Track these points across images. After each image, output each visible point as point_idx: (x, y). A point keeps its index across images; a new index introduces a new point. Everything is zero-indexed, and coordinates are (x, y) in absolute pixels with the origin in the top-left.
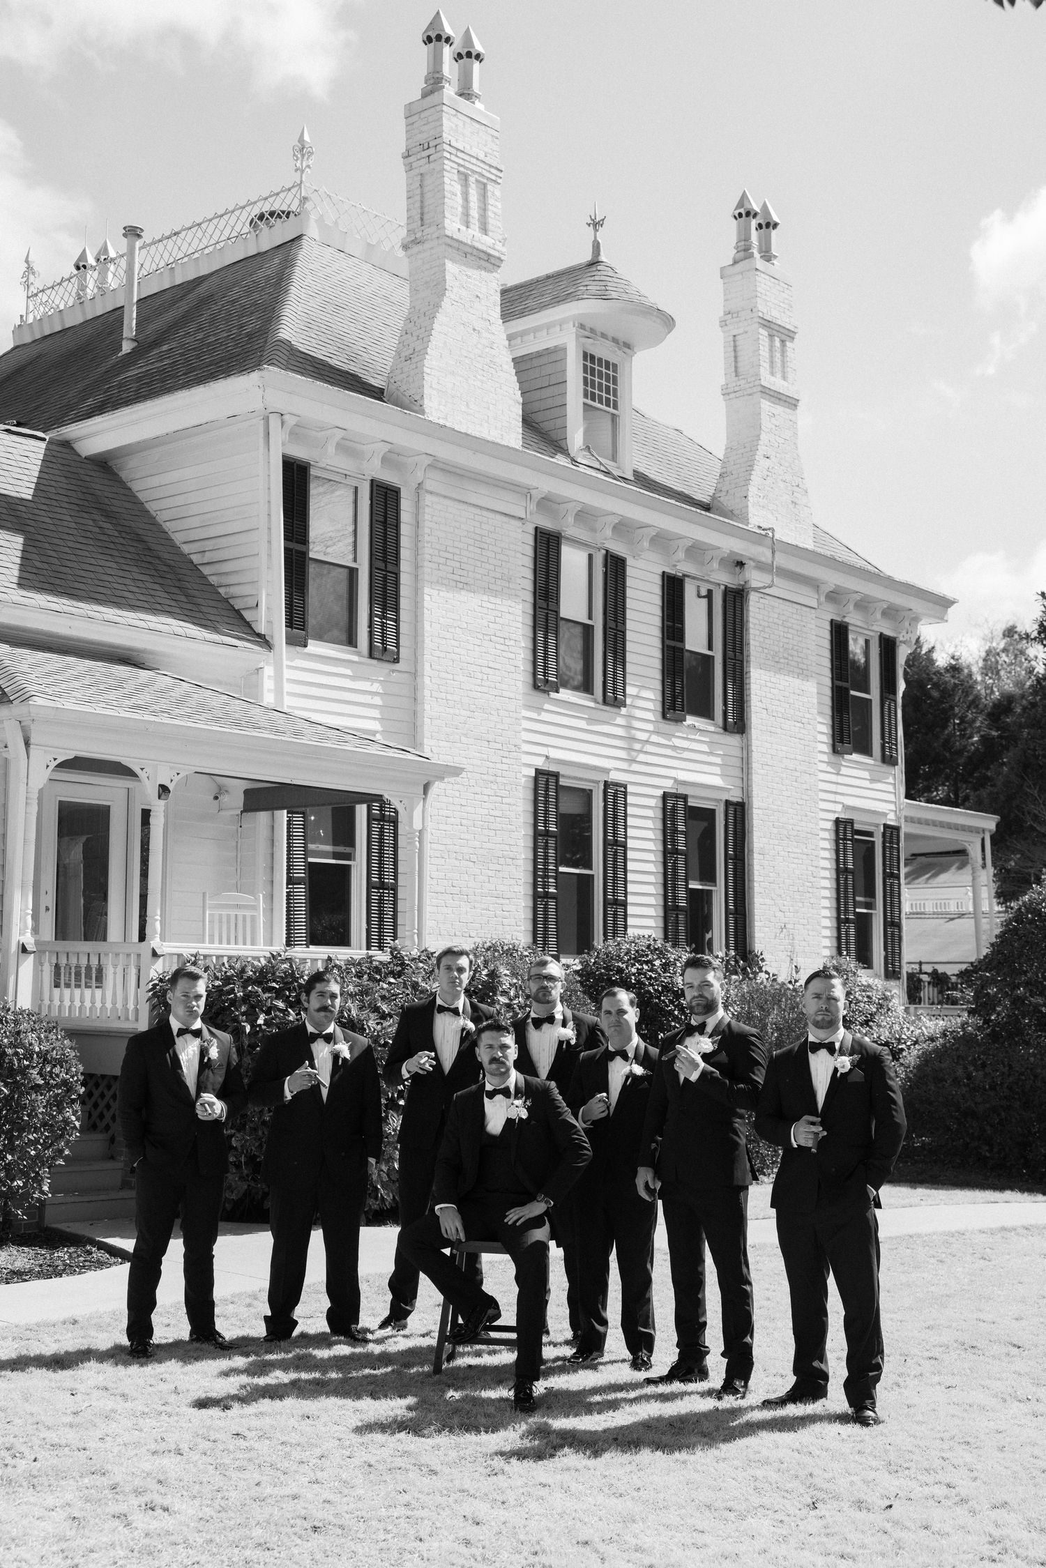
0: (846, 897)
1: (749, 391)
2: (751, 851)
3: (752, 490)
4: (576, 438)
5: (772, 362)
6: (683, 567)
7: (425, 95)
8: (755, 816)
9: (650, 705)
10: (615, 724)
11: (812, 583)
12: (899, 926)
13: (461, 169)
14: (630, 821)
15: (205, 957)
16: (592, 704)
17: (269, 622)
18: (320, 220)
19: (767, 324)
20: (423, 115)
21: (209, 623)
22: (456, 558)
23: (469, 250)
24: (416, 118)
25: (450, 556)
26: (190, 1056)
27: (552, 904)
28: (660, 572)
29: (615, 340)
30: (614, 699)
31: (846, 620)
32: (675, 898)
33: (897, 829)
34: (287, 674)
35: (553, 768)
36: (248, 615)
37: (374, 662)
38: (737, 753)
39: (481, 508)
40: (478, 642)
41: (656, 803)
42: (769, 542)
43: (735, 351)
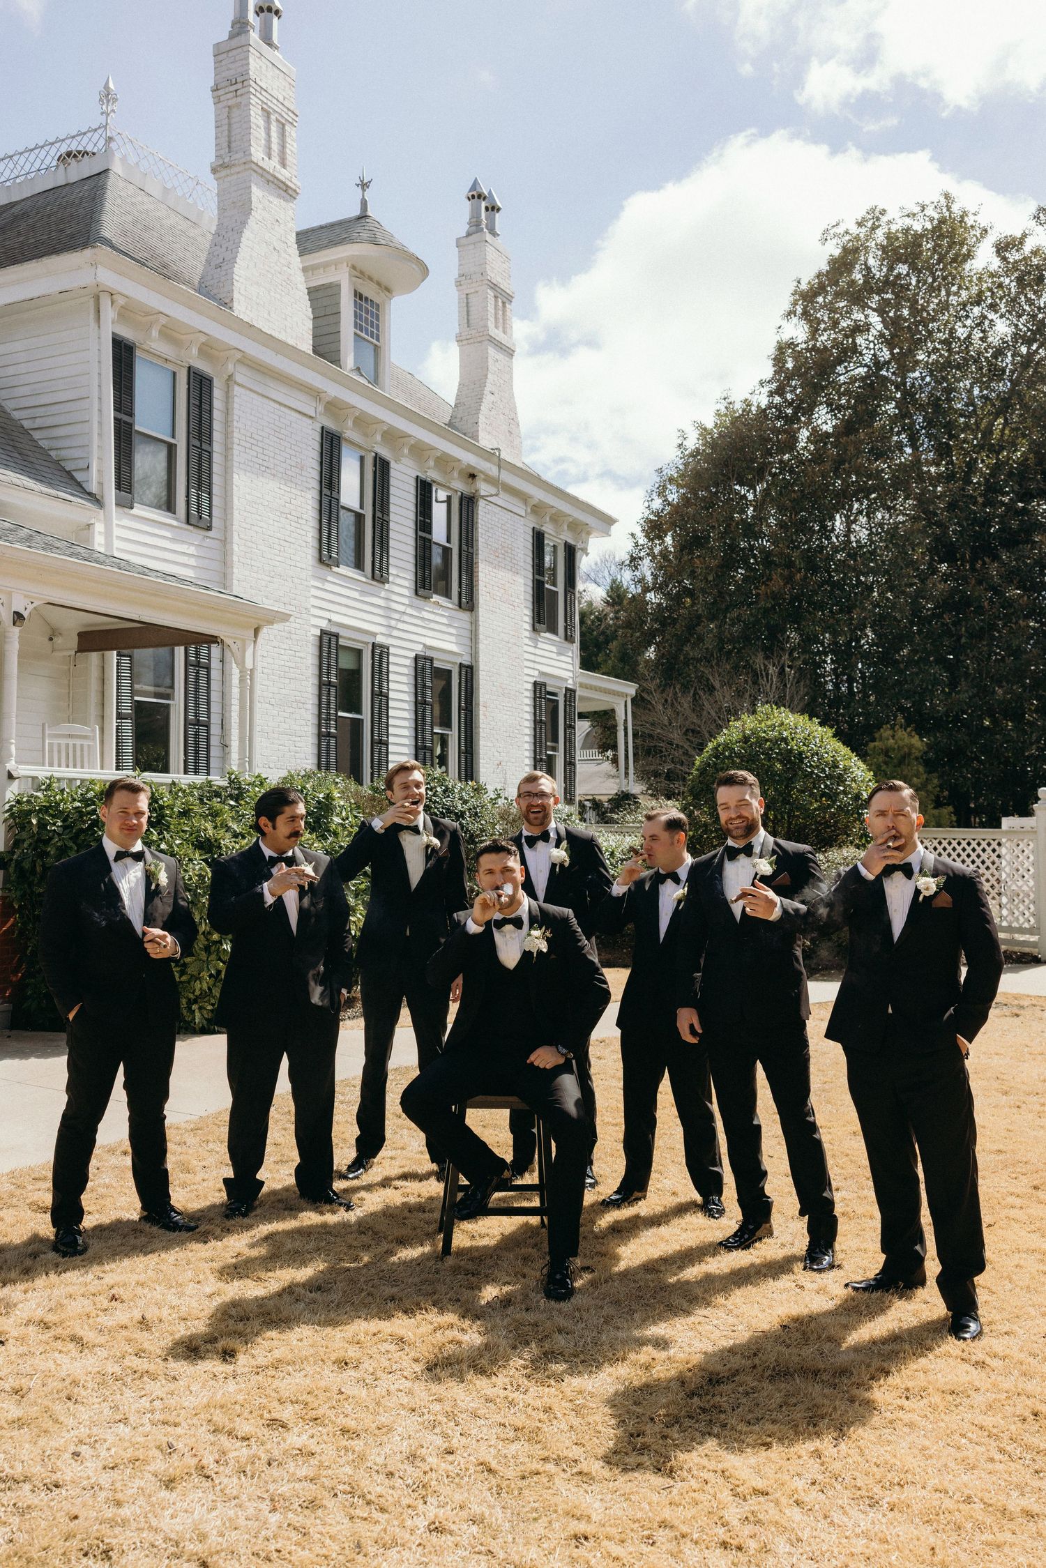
0: (541, 742)
1: (479, 339)
2: (478, 704)
3: (482, 419)
4: (349, 360)
5: (496, 318)
6: (432, 475)
7: (232, 36)
8: (481, 677)
9: (406, 583)
10: (378, 597)
11: (523, 497)
12: (574, 765)
13: (265, 106)
14: (392, 677)
15: (59, 780)
16: (364, 579)
17: (101, 484)
18: (124, 159)
19: (494, 287)
20: (231, 54)
21: (43, 479)
22: (260, 444)
23: (271, 178)
24: (224, 56)
25: (255, 442)
26: (133, 885)
27: (333, 741)
28: (415, 476)
29: (379, 284)
30: (380, 575)
31: (543, 528)
32: (424, 739)
33: (574, 691)
34: (117, 532)
35: (334, 630)
36: (79, 476)
37: (191, 528)
38: (468, 626)
39: (280, 404)
40: (277, 518)
41: (409, 662)
42: (496, 460)
43: (467, 306)
